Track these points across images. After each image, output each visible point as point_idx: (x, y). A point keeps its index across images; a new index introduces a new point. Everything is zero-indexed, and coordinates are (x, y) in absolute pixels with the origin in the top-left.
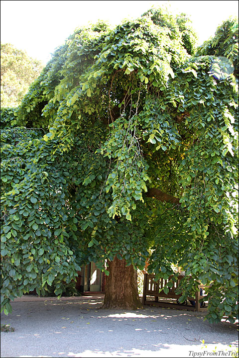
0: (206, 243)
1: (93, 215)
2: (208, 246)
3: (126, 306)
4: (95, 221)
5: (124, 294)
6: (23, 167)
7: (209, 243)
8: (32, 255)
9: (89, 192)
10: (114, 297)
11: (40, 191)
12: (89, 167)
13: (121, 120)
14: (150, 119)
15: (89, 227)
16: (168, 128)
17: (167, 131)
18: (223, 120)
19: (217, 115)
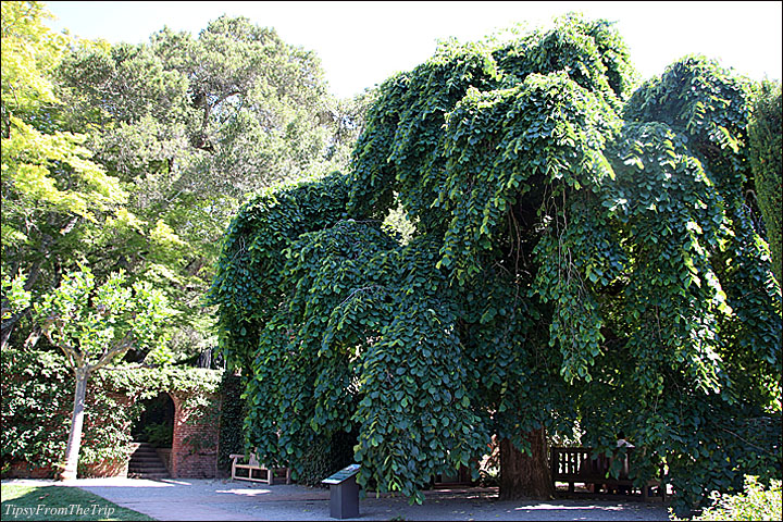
0: (661, 401)
1: (498, 365)
2: (664, 404)
3: (536, 495)
4: (502, 373)
5: (531, 477)
7: (665, 400)
8: (433, 427)
9: (489, 333)
10: (516, 482)
11: (431, 338)
12: (484, 295)
13: (548, 239)
14: (582, 239)
15: (495, 384)
16: (608, 249)
17: (607, 254)
18: (685, 231)
19: (674, 224)
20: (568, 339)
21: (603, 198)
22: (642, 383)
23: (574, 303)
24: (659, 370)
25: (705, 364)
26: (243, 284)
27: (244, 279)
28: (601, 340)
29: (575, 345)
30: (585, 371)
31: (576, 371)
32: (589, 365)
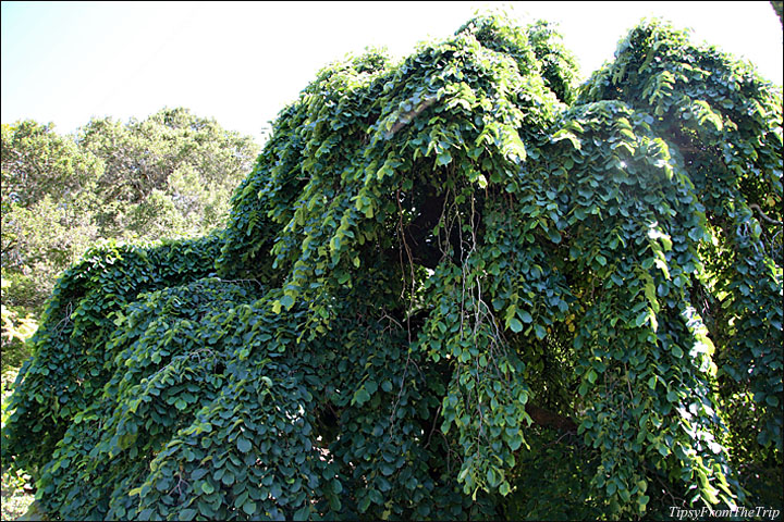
4: (386, 487)
6: (220, 369)
9: (368, 421)
11: (257, 422)
12: (362, 362)
13: (446, 267)
14: (501, 266)
15: (373, 504)
16: (543, 279)
17: (540, 288)
18: (646, 242)
19: (631, 232)
20: (472, 422)
21: (522, 201)
22: (610, 492)
23: (483, 362)
24: (639, 470)
25: (705, 460)
26: (60, 364)
27: (61, 357)
28: (525, 422)
29: (482, 432)
30: (498, 476)
31: (483, 477)
32: (505, 466)
